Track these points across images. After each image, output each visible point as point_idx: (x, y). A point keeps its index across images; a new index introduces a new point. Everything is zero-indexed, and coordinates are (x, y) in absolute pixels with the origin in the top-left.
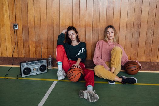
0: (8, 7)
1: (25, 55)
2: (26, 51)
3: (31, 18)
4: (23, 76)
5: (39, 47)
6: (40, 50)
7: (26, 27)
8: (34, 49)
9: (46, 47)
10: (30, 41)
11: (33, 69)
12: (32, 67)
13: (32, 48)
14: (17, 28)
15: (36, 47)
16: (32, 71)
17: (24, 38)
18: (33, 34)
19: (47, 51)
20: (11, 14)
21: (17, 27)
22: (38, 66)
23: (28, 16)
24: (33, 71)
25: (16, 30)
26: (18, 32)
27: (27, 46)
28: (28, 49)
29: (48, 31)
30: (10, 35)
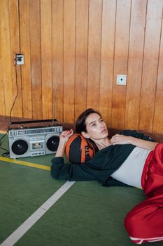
0: (7, 21)
1: (35, 115)
2: (35, 107)
3: (46, 41)
4: (13, 155)
5: (59, 101)
6: (60, 106)
7: (37, 60)
8: (50, 103)
9: (72, 101)
10: (43, 88)
11: (34, 145)
12: (31, 138)
13: (46, 102)
14: (22, 62)
15: (53, 99)
16: (30, 147)
17: (33, 82)
18: (50, 74)
19: (73, 109)
20: (12, 35)
21: (22, 59)
22: (43, 137)
23: (40, 38)
24: (33, 148)
25: (21, 65)
26: (24, 70)
27: (38, 97)
28: (39, 102)
29: (77, 66)
30: (10, 75)
